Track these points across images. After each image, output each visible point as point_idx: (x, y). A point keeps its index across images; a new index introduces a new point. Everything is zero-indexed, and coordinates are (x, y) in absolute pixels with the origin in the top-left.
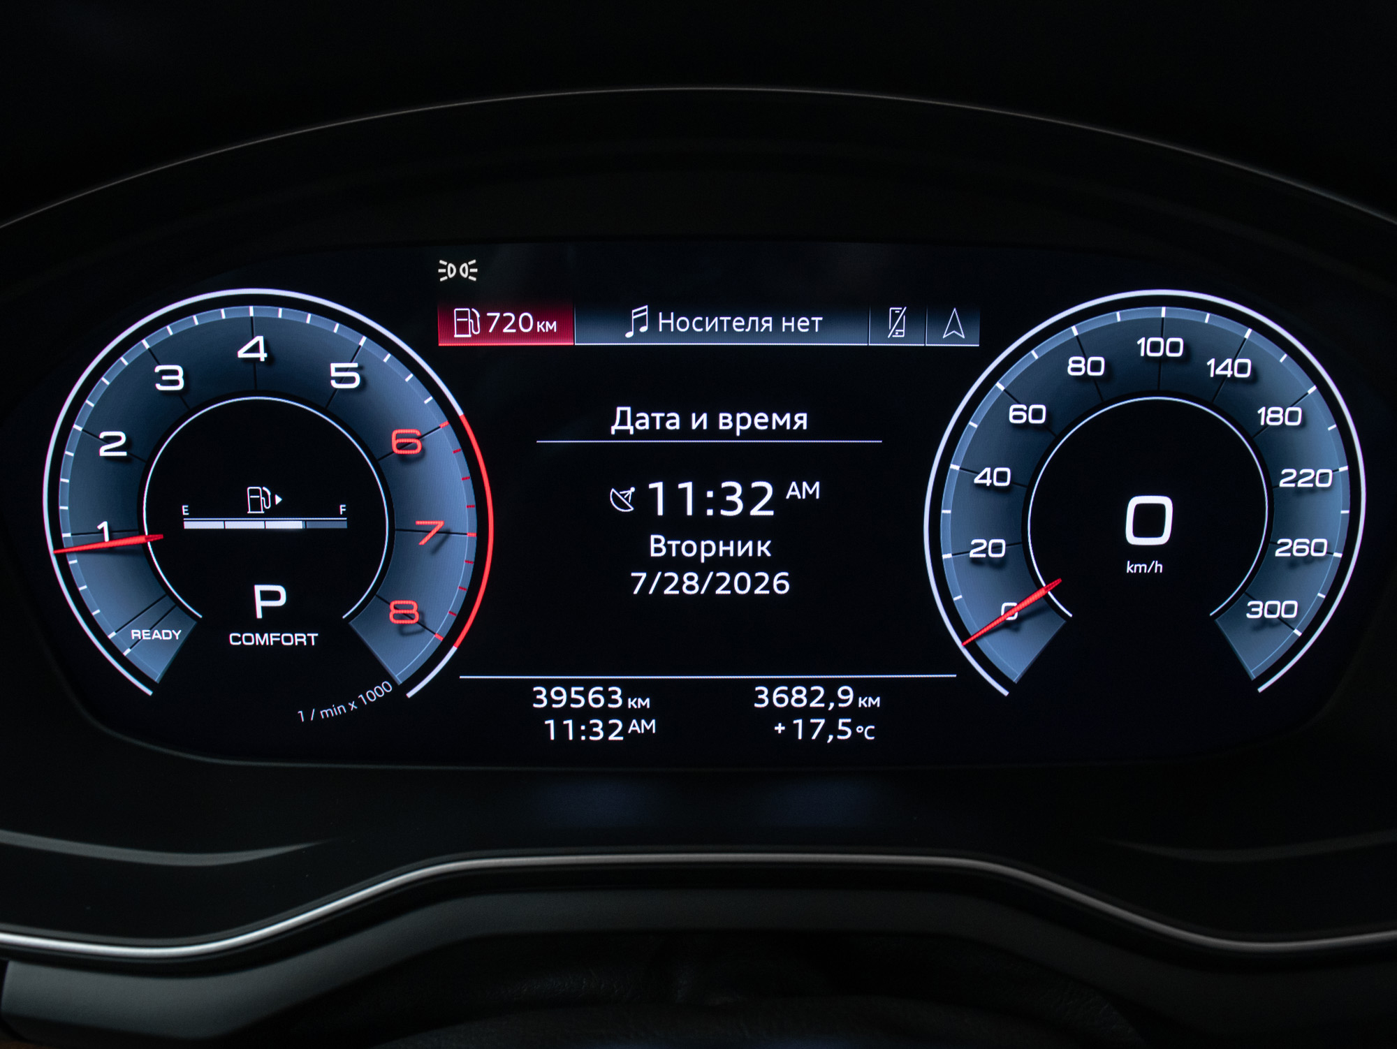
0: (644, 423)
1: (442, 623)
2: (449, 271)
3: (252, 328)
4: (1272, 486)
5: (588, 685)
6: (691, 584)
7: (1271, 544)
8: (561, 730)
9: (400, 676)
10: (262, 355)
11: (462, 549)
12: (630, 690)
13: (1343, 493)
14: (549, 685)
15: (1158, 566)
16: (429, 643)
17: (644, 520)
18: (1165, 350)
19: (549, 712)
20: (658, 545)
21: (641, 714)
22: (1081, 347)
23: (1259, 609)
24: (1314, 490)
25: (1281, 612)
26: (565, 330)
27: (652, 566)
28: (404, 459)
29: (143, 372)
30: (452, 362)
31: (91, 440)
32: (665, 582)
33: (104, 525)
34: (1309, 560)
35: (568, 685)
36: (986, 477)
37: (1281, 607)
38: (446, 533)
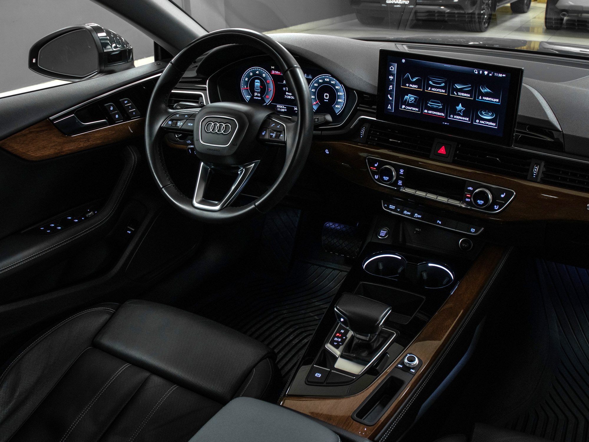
2: (272, 67)
3: (257, 70)
4: (337, 94)
5: (281, 105)
6: (289, 97)
7: (337, 100)
8: (279, 109)
9: (267, 103)
10: (258, 73)
11: (272, 92)
12: (285, 106)
13: (344, 96)
14: (278, 105)
15: (327, 101)
16: (270, 99)
17: (286, 91)
18: (327, 80)
19: (278, 108)
20: (287, 93)
21: (285, 109)
22: (320, 79)
23: (337, 106)
24: (341, 95)
25: (339, 107)
26: (280, 73)
27: (287, 95)
28: (268, 83)
29: (249, 73)
30: (272, 75)
31: (245, 79)
32: (287, 97)
33: (245, 86)
34: (341, 102)
35: (280, 105)
36: (313, 90)
37: (339, 106)
38: (271, 90)
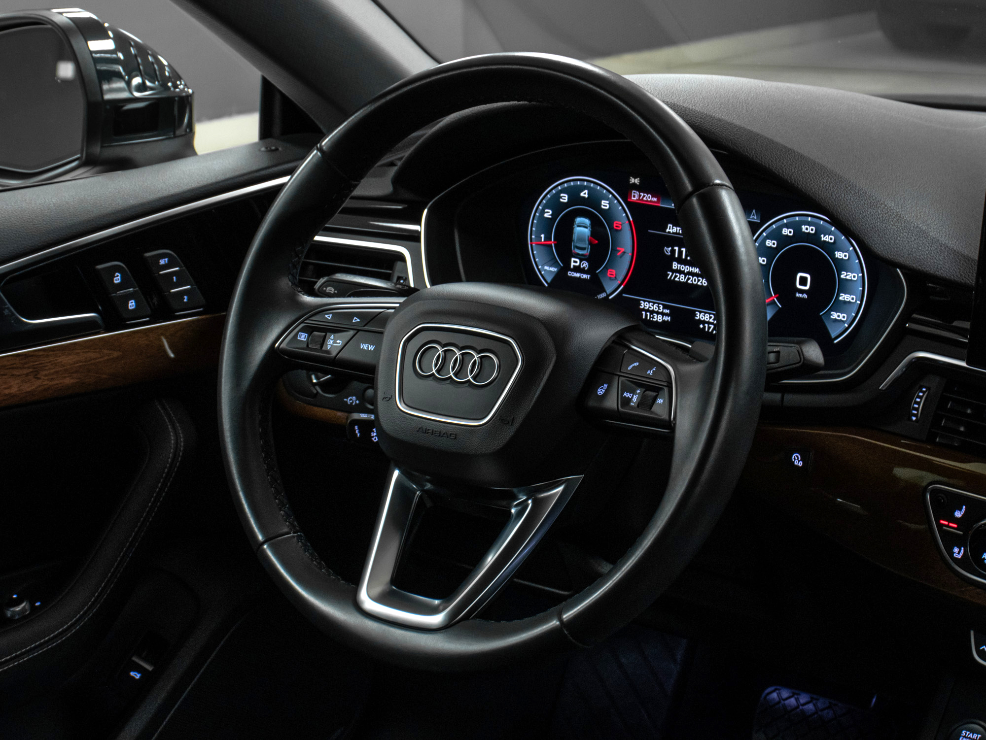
0: (674, 230)
1: (620, 278)
2: (633, 180)
3: (584, 188)
4: (839, 277)
5: (654, 303)
6: (682, 278)
7: (838, 295)
8: (646, 316)
9: (608, 292)
10: (586, 196)
11: (627, 258)
12: (665, 307)
13: (860, 283)
14: (645, 301)
15: (805, 296)
16: (620, 281)
17: (672, 258)
18: (809, 230)
19: (643, 310)
20: (675, 265)
21: (666, 315)
22: (787, 226)
23: (834, 315)
24: (851, 280)
25: (841, 318)
26: (658, 201)
27: (674, 271)
28: (617, 230)
29: (557, 196)
30: (631, 205)
31: (543, 212)
32: (676, 276)
33: (543, 236)
34: (849, 302)
35: (649, 302)
36: (761, 260)
37: (841, 316)
38: (624, 253)
